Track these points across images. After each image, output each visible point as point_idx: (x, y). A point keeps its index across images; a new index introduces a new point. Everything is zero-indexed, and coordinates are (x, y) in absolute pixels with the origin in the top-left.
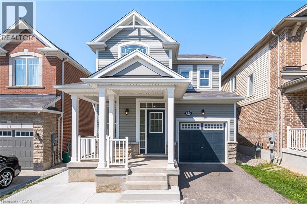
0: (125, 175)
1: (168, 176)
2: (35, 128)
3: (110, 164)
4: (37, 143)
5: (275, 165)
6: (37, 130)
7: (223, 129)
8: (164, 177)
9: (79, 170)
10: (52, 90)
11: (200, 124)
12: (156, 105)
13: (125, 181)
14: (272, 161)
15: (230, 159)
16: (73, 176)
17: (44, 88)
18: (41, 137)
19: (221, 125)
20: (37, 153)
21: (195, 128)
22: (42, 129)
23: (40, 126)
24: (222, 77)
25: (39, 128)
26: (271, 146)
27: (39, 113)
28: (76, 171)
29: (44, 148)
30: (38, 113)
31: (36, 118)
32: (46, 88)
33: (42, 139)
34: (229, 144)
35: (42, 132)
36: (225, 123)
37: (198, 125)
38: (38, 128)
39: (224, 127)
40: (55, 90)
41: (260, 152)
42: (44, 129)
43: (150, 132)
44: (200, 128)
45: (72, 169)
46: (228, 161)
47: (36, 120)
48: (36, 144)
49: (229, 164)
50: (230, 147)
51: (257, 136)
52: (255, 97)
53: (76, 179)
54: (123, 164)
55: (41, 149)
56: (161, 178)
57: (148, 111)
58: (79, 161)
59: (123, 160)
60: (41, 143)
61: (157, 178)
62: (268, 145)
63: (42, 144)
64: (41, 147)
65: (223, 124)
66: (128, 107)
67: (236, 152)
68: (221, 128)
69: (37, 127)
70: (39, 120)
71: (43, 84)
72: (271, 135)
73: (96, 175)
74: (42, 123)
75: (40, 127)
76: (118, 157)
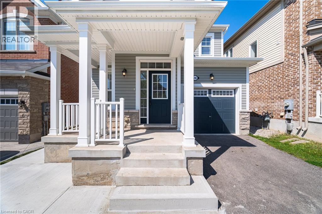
0: (119, 158)
1: (188, 159)
2: (20, 94)
3: (96, 140)
4: (23, 112)
5: (294, 137)
6: (23, 97)
7: (233, 96)
8: (181, 161)
9: (58, 145)
10: (43, 55)
11: (208, 90)
12: (160, 65)
13: (118, 168)
14: (289, 132)
15: (243, 129)
16: (50, 154)
17: (35, 53)
18: (27, 105)
19: (231, 92)
20: (22, 123)
21: (202, 95)
22: (28, 96)
23: (26, 92)
24: (224, 44)
25: (24, 95)
26: (289, 115)
27: (24, 77)
28: (55, 148)
29: (30, 118)
31: (20, 83)
32: (37, 52)
33: (28, 108)
34: (241, 112)
35: (28, 99)
36: (235, 90)
37: (206, 92)
38: (24, 94)
39: (235, 94)
40: (47, 55)
41: (268, 121)
42: (30, 96)
43: (153, 98)
44: (208, 95)
45: (50, 145)
46: (240, 132)
47: (21, 85)
48: (21, 112)
49: (241, 135)
50: (243, 116)
51: (263, 105)
52: (260, 65)
53: (55, 158)
54: (116, 140)
55: (27, 119)
56: (176, 163)
57: (151, 72)
58: (60, 134)
59: (116, 132)
60: (27, 112)
61: (170, 163)
62: (282, 114)
63: (28, 113)
64: (28, 116)
65: (233, 90)
66: (126, 68)
67: (249, 122)
68: (232, 94)
69: (22, 94)
70: (25, 86)
71: (34, 48)
73: (72, 158)
74: (28, 89)
75: (25, 94)
76: (115, 127)
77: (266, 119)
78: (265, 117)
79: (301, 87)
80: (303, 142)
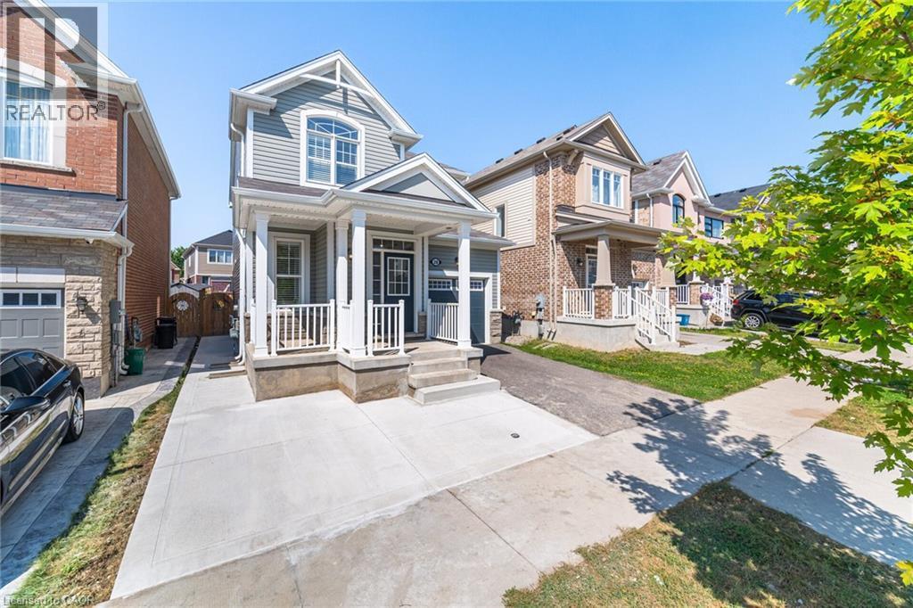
0: (407, 366)
1: (469, 359)
2: (73, 282)
3: (375, 350)
4: (80, 325)
5: (545, 341)
6: (81, 288)
7: (482, 290)
8: (463, 362)
9: (280, 371)
10: (100, 182)
11: (451, 281)
12: (398, 245)
13: (406, 376)
14: (541, 335)
15: (495, 336)
16: (266, 387)
17: (73, 174)
18: (96, 308)
19: (480, 284)
20: (78, 352)
21: (444, 287)
22: (98, 285)
23: (91, 278)
25: (85, 284)
26: (540, 315)
27: (91, 242)
28: (274, 375)
29: (103, 337)
30: (88, 243)
31: (75, 255)
32: (79, 173)
33: (96, 314)
34: (491, 312)
35: (97, 293)
36: (485, 280)
37: (449, 283)
38: (84, 282)
39: (484, 287)
40: (112, 184)
41: (519, 324)
42: (103, 287)
43: (389, 294)
44: (451, 288)
45: (265, 372)
46: (491, 340)
47: (76, 261)
48: (74, 326)
49: (493, 344)
50: (494, 318)
51: (512, 301)
53: (274, 392)
54: (396, 347)
55: (94, 341)
56: (460, 364)
57: (387, 255)
58: (274, 354)
59: (396, 341)
60: (95, 323)
61: (454, 364)
62: (534, 313)
63: (98, 327)
64: (96, 333)
65: (482, 281)
67: (501, 325)
68: (480, 288)
69: (77, 282)
70: (88, 262)
71: (67, 162)
72: (540, 298)
74: (98, 271)
75: (89, 282)
77: (517, 321)
78: (515, 317)
79: (551, 281)
80: (552, 345)
